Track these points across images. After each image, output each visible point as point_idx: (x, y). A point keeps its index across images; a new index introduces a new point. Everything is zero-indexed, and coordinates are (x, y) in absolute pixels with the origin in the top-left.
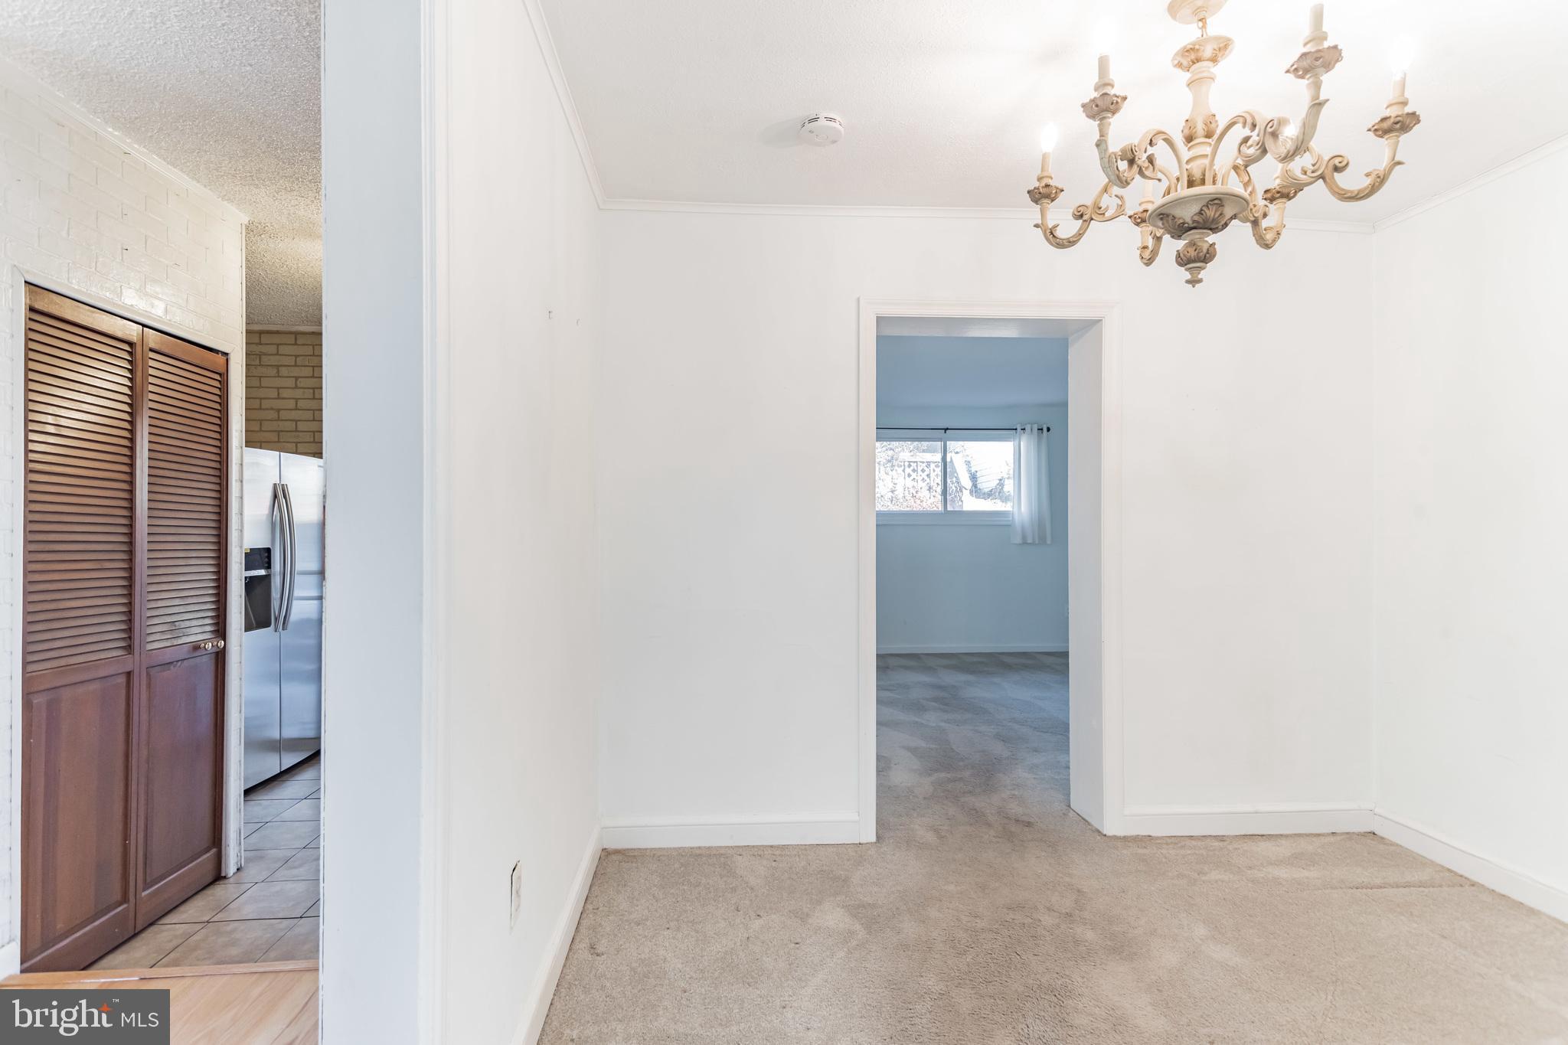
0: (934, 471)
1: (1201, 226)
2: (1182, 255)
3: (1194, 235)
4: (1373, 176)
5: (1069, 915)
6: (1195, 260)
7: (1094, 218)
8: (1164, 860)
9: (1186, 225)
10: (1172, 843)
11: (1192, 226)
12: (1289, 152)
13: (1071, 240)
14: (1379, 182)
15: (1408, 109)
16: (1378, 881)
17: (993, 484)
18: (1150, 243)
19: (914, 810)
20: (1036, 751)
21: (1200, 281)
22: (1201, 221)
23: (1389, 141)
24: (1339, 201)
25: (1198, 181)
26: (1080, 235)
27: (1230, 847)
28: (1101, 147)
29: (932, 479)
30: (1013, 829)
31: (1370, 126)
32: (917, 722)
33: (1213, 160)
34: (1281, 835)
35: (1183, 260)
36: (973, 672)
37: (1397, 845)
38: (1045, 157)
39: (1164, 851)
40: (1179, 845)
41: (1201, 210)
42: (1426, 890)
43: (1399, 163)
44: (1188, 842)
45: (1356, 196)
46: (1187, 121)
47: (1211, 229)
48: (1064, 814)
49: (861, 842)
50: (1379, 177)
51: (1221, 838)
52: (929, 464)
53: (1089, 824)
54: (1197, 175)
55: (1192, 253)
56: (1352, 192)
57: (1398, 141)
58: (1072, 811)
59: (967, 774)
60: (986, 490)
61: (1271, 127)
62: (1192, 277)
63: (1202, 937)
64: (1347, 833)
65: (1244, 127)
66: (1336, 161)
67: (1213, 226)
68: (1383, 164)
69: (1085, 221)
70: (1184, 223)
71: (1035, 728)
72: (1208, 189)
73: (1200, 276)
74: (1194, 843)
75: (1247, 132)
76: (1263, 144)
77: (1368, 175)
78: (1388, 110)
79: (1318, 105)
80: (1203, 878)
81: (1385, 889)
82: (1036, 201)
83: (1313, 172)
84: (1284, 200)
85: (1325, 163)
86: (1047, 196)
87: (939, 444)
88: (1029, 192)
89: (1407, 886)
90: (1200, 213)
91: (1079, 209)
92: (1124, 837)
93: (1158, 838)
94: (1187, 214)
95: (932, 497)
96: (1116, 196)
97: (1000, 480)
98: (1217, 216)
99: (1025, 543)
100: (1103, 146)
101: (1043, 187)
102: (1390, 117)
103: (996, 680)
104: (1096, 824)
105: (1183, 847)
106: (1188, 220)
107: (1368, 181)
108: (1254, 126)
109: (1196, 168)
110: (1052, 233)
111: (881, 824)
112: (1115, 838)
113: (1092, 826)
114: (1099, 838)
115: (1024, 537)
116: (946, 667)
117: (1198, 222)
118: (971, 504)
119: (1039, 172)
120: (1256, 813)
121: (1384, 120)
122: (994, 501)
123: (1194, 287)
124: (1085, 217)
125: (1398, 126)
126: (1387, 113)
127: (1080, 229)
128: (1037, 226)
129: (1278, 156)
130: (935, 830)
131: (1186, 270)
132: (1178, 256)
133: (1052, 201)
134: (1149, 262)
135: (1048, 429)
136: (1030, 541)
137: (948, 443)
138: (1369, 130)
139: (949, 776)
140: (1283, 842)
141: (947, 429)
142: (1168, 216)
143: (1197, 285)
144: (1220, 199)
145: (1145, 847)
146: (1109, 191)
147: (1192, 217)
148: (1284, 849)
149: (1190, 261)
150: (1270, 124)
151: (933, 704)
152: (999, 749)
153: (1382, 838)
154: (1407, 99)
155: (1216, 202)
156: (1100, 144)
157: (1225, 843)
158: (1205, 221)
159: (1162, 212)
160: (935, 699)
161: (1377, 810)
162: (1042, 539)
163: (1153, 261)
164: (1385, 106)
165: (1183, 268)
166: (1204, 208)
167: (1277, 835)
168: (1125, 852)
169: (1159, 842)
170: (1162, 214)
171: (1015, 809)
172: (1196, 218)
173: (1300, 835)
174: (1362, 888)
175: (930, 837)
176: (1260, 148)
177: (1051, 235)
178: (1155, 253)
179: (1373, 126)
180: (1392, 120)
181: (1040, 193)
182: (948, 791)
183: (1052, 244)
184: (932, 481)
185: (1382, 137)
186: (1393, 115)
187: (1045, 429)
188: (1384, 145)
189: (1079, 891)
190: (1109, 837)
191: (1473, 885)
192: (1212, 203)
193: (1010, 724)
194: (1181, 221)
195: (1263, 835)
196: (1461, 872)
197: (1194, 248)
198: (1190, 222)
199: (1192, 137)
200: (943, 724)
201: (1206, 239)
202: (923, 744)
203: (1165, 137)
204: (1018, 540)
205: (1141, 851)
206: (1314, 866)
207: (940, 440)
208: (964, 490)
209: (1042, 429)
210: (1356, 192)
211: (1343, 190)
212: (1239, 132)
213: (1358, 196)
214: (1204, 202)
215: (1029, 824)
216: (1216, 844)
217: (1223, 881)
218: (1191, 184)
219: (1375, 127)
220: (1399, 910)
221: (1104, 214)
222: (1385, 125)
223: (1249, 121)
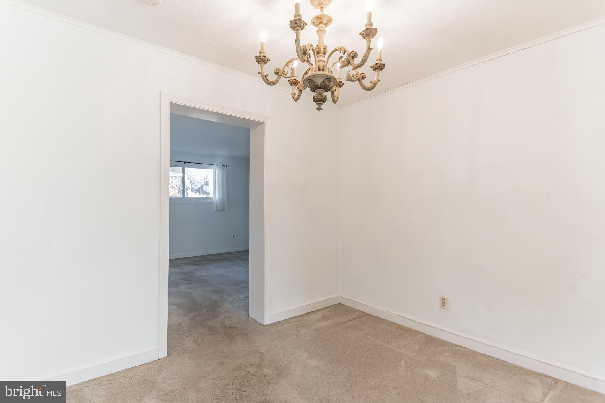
0: (175, 180)
1: (322, 87)
2: (316, 98)
3: (320, 91)
4: (373, 83)
5: (259, 365)
6: (320, 101)
7: (282, 75)
8: (286, 330)
9: (318, 86)
10: (287, 322)
11: (320, 87)
12: (359, 64)
13: (274, 82)
14: (374, 85)
15: (382, 63)
16: (346, 320)
17: (198, 187)
18: (297, 92)
19: (183, 334)
20: (230, 295)
21: (321, 109)
22: (323, 85)
23: (377, 72)
24: (363, 90)
25: (321, 70)
26: (277, 81)
27: (304, 319)
28: (297, 42)
29: (174, 184)
30: (229, 332)
31: (372, 65)
32: (177, 291)
33: (327, 63)
34: (317, 310)
35: (316, 100)
36: (198, 265)
37: (347, 306)
38: (262, 44)
39: (285, 326)
40: (289, 322)
41: (324, 81)
42: (359, 320)
43: (379, 81)
44: (292, 321)
45: (368, 89)
46: (318, 45)
47: (325, 90)
48: (247, 320)
49: (160, 358)
50: (374, 84)
51: (301, 316)
52: (176, 177)
53: (257, 322)
54: (321, 68)
55: (320, 98)
56: (367, 87)
57: (379, 73)
58: (250, 318)
59: (204, 311)
60: (195, 189)
61: (352, 54)
62: (319, 107)
63: (306, 358)
64: (334, 305)
65: (340, 52)
66: (363, 75)
67: (326, 89)
68: (375, 80)
69: (279, 76)
70: (317, 85)
71: (228, 285)
72: (327, 73)
73: (321, 107)
74: (293, 320)
75: (342, 54)
76: (349, 60)
77: (371, 82)
78: (377, 61)
79: (370, 49)
80: (300, 333)
81: (349, 322)
82: (259, 62)
83: (356, 77)
84: (339, 87)
85: (360, 75)
86: (264, 61)
87: (181, 169)
88: (256, 57)
89: (354, 319)
90: (324, 82)
91: (277, 70)
92: (271, 324)
93: (281, 321)
94: (319, 81)
95: (174, 191)
96: (291, 68)
97: (202, 185)
98: (328, 85)
99: (217, 210)
100: (298, 42)
101: (262, 56)
102: (378, 64)
103: (208, 267)
104: (260, 321)
105: (290, 323)
106: (319, 84)
107: (371, 85)
108: (344, 53)
109: (321, 64)
110: (266, 78)
111: (170, 347)
112: (268, 325)
113: (259, 322)
114: (262, 327)
115: (217, 208)
116: (185, 264)
117: (322, 86)
118: (190, 194)
119: (260, 50)
120: (311, 304)
121: (377, 64)
122: (199, 193)
123: (319, 111)
124: (280, 74)
125: (380, 68)
126: (377, 62)
127: (277, 79)
128: (259, 73)
129: (355, 66)
130: (196, 342)
131: (317, 104)
132: (314, 97)
133: (265, 64)
134: (296, 100)
135: (226, 166)
136: (219, 209)
137: (186, 168)
138: (371, 67)
139: (196, 314)
140: (318, 313)
141: (185, 162)
142: (312, 81)
143: (320, 111)
144: (329, 78)
145: (278, 326)
146: (288, 66)
147: (321, 83)
148: (319, 316)
149: (319, 100)
150: (352, 53)
151: (182, 281)
152: (215, 297)
153: (343, 305)
154: (382, 59)
155: (329, 79)
156: (297, 40)
157: (303, 317)
158: (325, 86)
159: (310, 79)
160: (183, 279)
161: (341, 296)
162: (224, 209)
163: (298, 99)
164: (376, 60)
165: (316, 103)
166: (325, 81)
167: (316, 310)
168: (272, 330)
169: (282, 323)
170: (309, 79)
171: (228, 322)
172: (322, 84)
173: (322, 309)
174: (343, 324)
175: (194, 346)
176: (347, 61)
177: (265, 78)
178: (299, 96)
179: (373, 66)
180: (379, 65)
181: (261, 59)
182: (198, 321)
183: (266, 83)
184: (174, 185)
185: (375, 71)
186: (379, 63)
187: (225, 166)
188: (375, 73)
189: (260, 352)
190: (266, 325)
191: (368, 315)
192: (328, 79)
193: (218, 285)
194: (317, 84)
195: (312, 312)
196: (364, 311)
197: (321, 96)
198: (320, 85)
199: (319, 53)
200: (189, 290)
201: (324, 93)
202: (182, 301)
203: (313, 48)
204: (215, 209)
205: (277, 328)
206: (329, 319)
207: (182, 166)
208: (188, 189)
209: (224, 166)
210: (368, 87)
211: (365, 86)
212: (338, 54)
213: (369, 89)
214: (325, 78)
215: (235, 328)
216: (300, 319)
217: (306, 333)
218: (319, 70)
219: (374, 66)
220: (355, 329)
221: (286, 75)
222: (377, 66)
223: (343, 50)
